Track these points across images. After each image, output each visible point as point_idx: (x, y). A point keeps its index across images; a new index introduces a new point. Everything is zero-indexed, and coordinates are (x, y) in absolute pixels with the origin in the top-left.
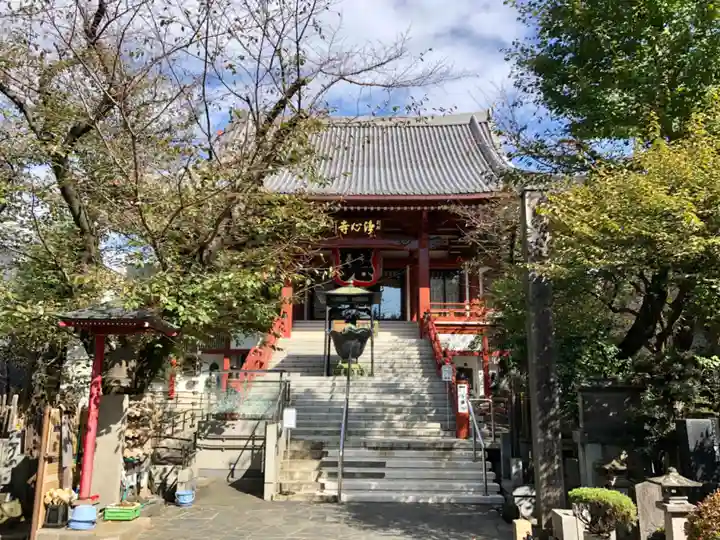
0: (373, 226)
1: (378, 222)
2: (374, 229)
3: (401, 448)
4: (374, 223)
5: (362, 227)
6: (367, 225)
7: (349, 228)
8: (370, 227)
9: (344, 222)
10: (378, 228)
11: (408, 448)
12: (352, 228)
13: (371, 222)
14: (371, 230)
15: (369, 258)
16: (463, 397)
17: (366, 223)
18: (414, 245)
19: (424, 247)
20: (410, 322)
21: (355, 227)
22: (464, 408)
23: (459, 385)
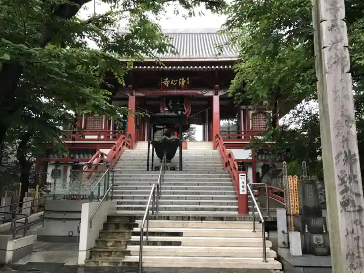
0: (185, 81)
1: (188, 79)
2: (185, 83)
4: (185, 79)
5: (178, 83)
6: (181, 80)
7: (170, 83)
8: (183, 82)
9: (166, 79)
10: (188, 83)
12: (172, 83)
13: (183, 79)
14: (183, 84)
15: (183, 103)
16: (243, 182)
17: (180, 79)
18: (210, 93)
19: (216, 94)
20: (208, 142)
21: (173, 82)
22: (243, 191)
23: (240, 174)
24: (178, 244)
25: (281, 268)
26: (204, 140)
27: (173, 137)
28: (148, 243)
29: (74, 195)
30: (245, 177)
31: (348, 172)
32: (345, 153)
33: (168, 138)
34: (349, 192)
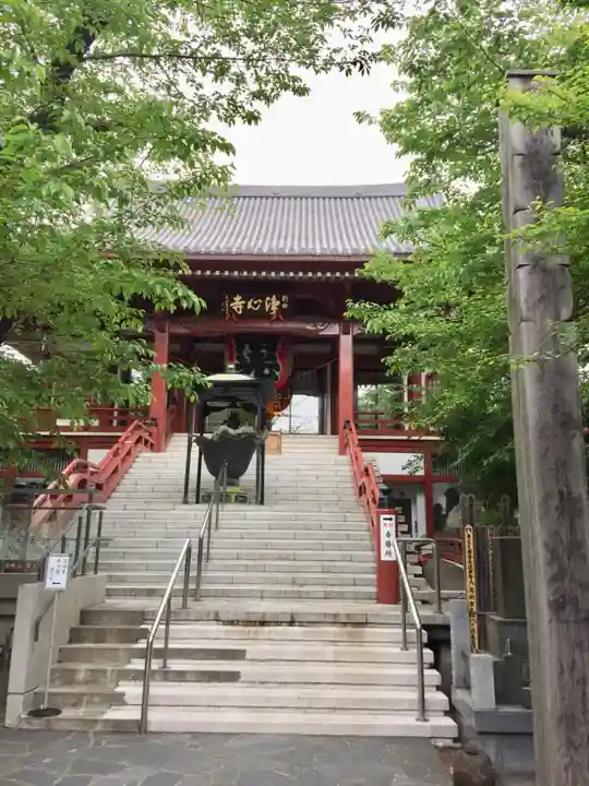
0: (277, 303)
1: (284, 298)
2: (280, 307)
3: (278, 623)
4: (279, 299)
5: (263, 305)
6: (270, 302)
7: (245, 305)
8: (273, 304)
9: (238, 298)
10: (285, 306)
11: (291, 623)
12: (249, 306)
13: (274, 298)
14: (274, 309)
15: (275, 350)
16: (388, 535)
17: (268, 298)
18: (334, 330)
19: (346, 333)
20: (329, 435)
21: (253, 304)
22: (388, 553)
23: (383, 517)
24: (233, 677)
25: (456, 735)
26: (322, 431)
27: (242, 430)
28: (167, 675)
29: (10, 562)
30: (393, 522)
31: (565, 535)
32: (561, 493)
33: (231, 431)
34: (567, 580)
